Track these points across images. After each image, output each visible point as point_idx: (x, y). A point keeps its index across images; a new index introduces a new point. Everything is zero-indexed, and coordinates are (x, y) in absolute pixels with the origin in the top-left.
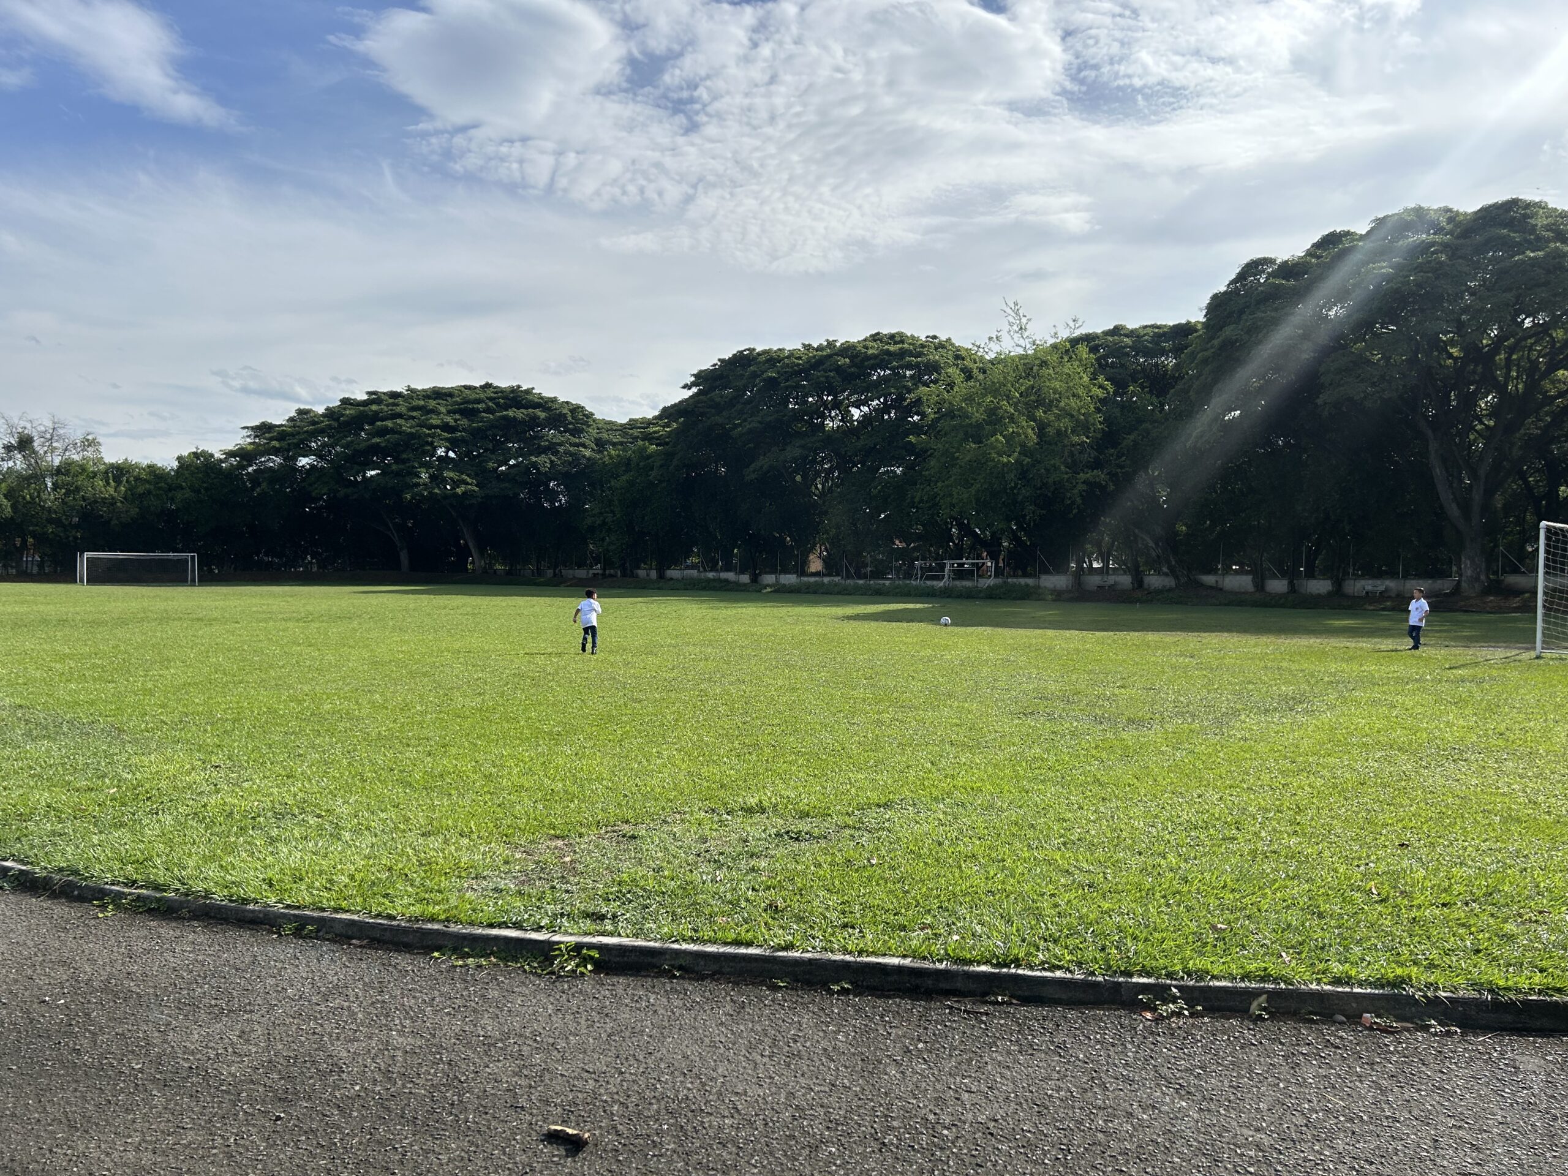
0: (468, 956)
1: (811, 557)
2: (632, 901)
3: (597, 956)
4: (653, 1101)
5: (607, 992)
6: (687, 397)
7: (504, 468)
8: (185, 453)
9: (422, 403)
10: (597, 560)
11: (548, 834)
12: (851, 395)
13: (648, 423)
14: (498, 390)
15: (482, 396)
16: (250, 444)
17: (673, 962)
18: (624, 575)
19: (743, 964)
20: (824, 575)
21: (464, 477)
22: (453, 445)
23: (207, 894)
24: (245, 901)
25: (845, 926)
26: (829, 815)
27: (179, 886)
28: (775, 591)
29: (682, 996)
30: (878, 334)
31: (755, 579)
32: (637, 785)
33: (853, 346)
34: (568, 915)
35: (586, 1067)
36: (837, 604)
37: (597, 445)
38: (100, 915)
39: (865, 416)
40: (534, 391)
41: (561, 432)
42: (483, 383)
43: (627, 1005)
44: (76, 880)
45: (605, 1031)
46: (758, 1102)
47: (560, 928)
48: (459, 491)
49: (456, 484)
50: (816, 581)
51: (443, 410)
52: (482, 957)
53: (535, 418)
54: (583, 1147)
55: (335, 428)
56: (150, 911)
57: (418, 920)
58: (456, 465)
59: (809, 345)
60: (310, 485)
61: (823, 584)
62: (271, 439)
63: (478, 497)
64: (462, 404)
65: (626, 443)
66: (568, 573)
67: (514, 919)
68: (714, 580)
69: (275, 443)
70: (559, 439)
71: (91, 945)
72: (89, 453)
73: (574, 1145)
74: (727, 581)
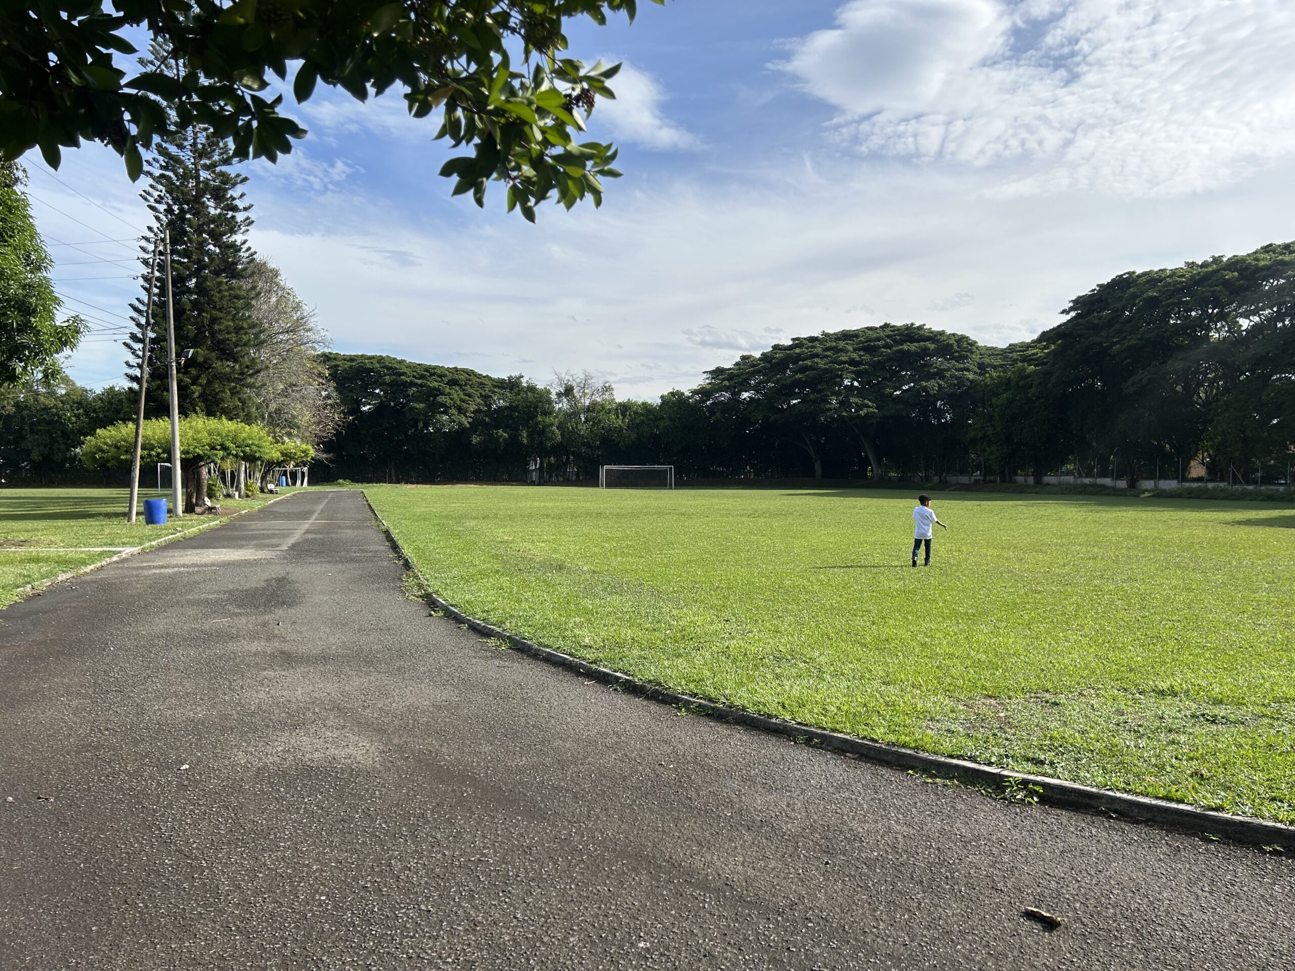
0: (936, 776)
1: (1192, 463)
2: (1064, 753)
3: (1042, 791)
4: (1109, 906)
5: (1053, 820)
6: (1065, 321)
7: (898, 393)
8: (666, 393)
9: (834, 344)
10: (978, 467)
11: (982, 694)
12: (1239, 307)
13: (1026, 346)
14: (895, 329)
15: (882, 334)
16: (709, 384)
17: (1109, 806)
18: (1003, 481)
19: (1175, 817)
20: (1208, 481)
21: (866, 401)
22: (858, 375)
23: (744, 709)
24: (770, 716)
25: (1273, 799)
26: (1244, 704)
27: (725, 701)
28: (1153, 496)
29: (1120, 833)
30: (1271, 245)
31: (1132, 485)
32: (1051, 662)
33: (1242, 259)
34: (1012, 757)
35: (1047, 872)
36: (1224, 508)
37: (979, 368)
38: (679, 714)
39: (1256, 326)
40: (925, 327)
41: (948, 360)
42: (882, 324)
43: (1072, 832)
44: (660, 689)
45: (1058, 848)
46: (1204, 925)
47: (1008, 765)
48: (862, 413)
49: (859, 407)
50: (1198, 487)
51: (850, 348)
52: (946, 779)
53: (927, 349)
54: (1056, 927)
55: (768, 369)
56: (708, 715)
57: (895, 745)
58: (860, 392)
59: (1193, 263)
60: (750, 413)
61: (1207, 490)
62: (723, 380)
63: (877, 417)
64: (866, 342)
65: (1006, 365)
66: (953, 479)
67: (969, 754)
68: (1091, 485)
69: (726, 383)
70: (947, 365)
71: (679, 733)
72: (606, 397)
73: (1050, 925)
74: (1103, 486)
